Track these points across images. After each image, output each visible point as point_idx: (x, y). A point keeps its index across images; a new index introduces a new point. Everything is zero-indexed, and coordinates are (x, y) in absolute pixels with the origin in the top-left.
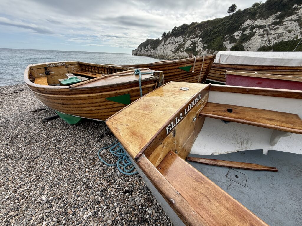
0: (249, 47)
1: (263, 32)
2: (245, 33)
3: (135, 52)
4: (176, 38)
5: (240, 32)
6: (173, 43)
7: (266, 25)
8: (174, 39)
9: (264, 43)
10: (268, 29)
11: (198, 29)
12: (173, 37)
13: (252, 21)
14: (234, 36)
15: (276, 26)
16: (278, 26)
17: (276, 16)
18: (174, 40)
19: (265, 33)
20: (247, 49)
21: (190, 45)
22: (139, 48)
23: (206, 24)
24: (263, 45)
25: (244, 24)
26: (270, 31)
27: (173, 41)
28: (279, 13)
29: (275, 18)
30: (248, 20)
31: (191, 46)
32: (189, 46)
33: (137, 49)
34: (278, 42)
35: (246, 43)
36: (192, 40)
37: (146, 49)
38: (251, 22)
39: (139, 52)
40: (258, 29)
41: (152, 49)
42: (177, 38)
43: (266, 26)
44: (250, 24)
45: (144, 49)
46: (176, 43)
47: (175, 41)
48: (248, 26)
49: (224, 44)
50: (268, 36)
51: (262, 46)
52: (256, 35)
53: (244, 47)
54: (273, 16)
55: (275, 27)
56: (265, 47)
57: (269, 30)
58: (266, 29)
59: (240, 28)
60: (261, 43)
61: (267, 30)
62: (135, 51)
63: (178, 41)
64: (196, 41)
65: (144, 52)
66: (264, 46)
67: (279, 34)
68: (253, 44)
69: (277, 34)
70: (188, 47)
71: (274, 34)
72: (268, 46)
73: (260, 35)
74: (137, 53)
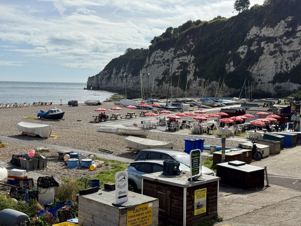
0: (261, 74)
1: (275, 48)
2: (252, 48)
3: (94, 82)
4: (164, 52)
5: (245, 46)
6: (159, 62)
7: (276, 37)
8: (161, 54)
9: (279, 66)
10: (280, 43)
11: (191, 38)
12: (159, 51)
13: (259, 28)
14: (239, 53)
15: (289, 38)
16: (291, 39)
17: (286, 22)
18: (161, 57)
19: (277, 49)
20: (259, 77)
21: (178, 68)
22: (106, 72)
23: (200, 30)
24: (279, 70)
25: (249, 33)
26: (283, 46)
27: (160, 59)
28: (290, 19)
29: (286, 26)
30: (254, 27)
31: (180, 70)
32: (177, 70)
33: (99, 75)
34: (296, 66)
35: (253, 68)
36: (180, 58)
37: (120, 74)
38: (258, 30)
39: (104, 82)
40: (266, 43)
41: (130, 75)
42: (166, 52)
43: (277, 39)
44: (258, 34)
45: (117, 74)
46: (164, 63)
47: (163, 58)
48: (255, 36)
49: (227, 68)
50: (282, 55)
51: (279, 72)
52: (265, 54)
53: (251, 73)
54: (283, 22)
55: (288, 41)
56: (283, 73)
57: (281, 45)
58: (277, 43)
59: (245, 40)
60: (275, 67)
61: (279, 45)
62: (95, 79)
63: (169, 59)
64: (187, 61)
65: (116, 82)
66: (281, 71)
67: (294, 51)
68: (265, 68)
69: (292, 51)
70: (175, 73)
71: (289, 52)
72: (285, 71)
73: (271, 53)
74: (98, 85)
